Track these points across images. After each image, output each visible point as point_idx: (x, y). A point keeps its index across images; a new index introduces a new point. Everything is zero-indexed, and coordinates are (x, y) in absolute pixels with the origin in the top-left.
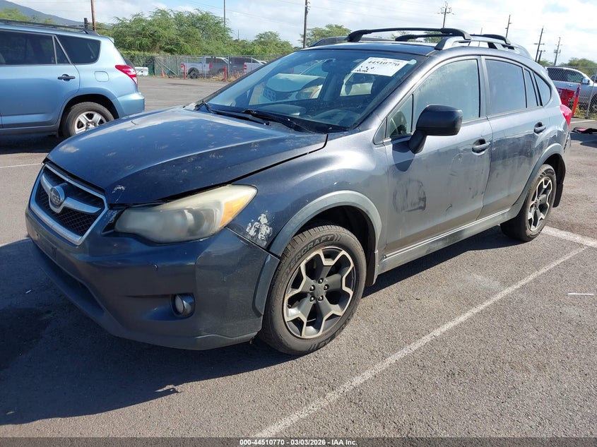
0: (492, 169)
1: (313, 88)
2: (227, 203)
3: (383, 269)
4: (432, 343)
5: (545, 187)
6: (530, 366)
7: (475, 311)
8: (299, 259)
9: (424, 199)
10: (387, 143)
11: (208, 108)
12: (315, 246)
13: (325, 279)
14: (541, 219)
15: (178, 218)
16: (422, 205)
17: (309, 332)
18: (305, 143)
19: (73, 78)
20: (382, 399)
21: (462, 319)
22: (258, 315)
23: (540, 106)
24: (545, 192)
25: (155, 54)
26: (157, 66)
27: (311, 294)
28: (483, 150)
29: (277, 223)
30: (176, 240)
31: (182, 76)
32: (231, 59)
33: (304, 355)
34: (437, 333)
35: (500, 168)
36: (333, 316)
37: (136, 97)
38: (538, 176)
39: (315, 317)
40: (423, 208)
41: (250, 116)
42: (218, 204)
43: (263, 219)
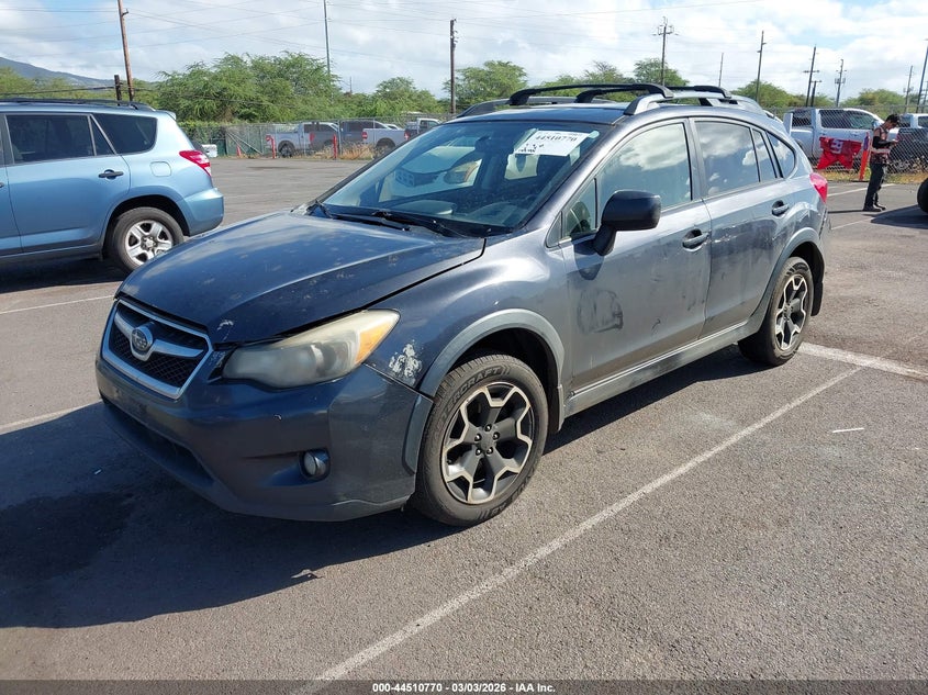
0: (714, 269)
1: (468, 165)
2: (362, 334)
3: (571, 409)
4: (640, 502)
5: (796, 288)
6: (769, 522)
7: (700, 459)
8: (458, 400)
9: (620, 315)
10: (565, 245)
11: (324, 212)
12: (477, 383)
13: (494, 425)
14: (796, 333)
15: (303, 357)
16: (618, 321)
17: (478, 495)
18: (455, 251)
19: (121, 174)
20: (575, 571)
21: (682, 470)
22: (410, 473)
23: (779, 178)
24: (798, 295)
25: (225, 124)
26: (229, 141)
27: (477, 445)
28: (699, 244)
29: (427, 355)
30: (302, 383)
31: (269, 154)
32: (342, 125)
33: (472, 526)
34: (648, 489)
35: (725, 267)
36: (508, 474)
37: (211, 195)
38: (784, 274)
39: (484, 476)
40: (619, 326)
41: (383, 220)
42: (352, 335)
43: (409, 351)
